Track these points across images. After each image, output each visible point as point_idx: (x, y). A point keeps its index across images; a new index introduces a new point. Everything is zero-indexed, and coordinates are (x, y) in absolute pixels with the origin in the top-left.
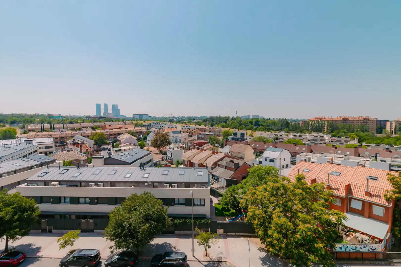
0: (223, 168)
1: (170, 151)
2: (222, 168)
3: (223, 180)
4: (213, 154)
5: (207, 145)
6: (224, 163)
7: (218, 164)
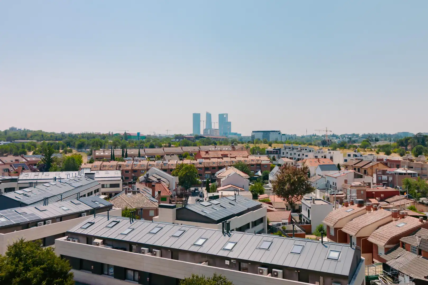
0: (414, 252)
1: (307, 206)
2: (412, 252)
3: (407, 279)
4: (394, 219)
5: (397, 197)
6: (415, 241)
7: (403, 243)
